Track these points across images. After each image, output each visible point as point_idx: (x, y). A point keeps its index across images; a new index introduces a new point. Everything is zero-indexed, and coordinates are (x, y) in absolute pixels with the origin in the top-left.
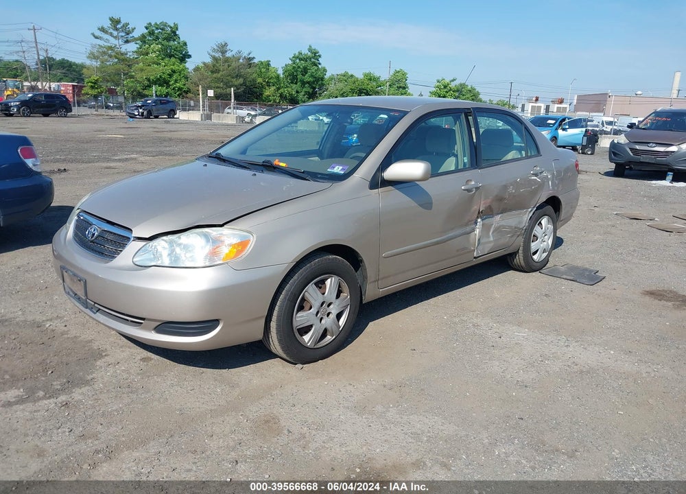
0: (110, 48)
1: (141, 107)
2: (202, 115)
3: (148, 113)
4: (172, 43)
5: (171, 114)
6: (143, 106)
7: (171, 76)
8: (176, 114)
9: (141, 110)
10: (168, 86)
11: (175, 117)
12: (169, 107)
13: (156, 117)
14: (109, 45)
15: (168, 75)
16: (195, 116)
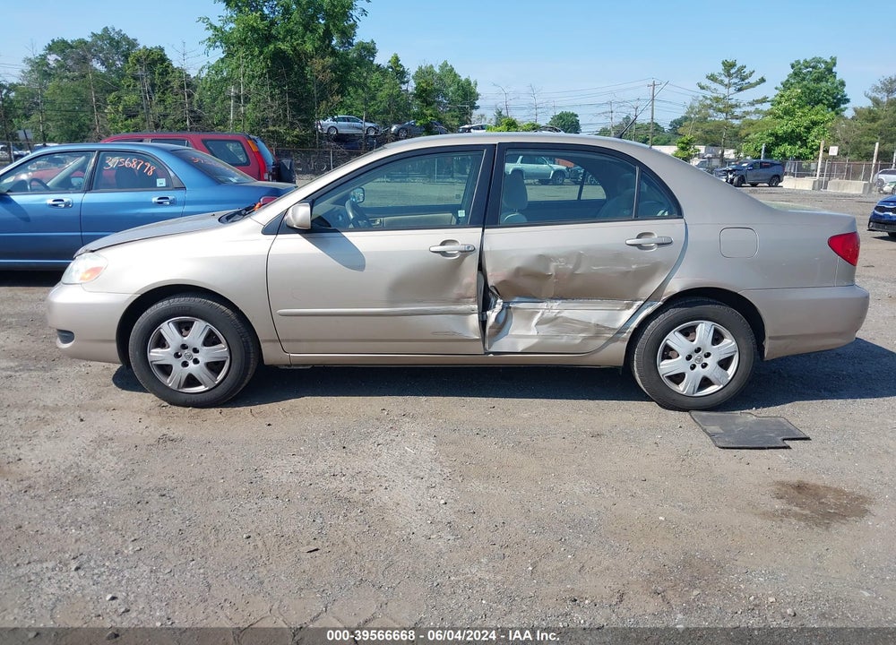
0: (717, 100)
1: (731, 172)
2: (815, 182)
3: (739, 179)
4: (823, 84)
5: (775, 180)
6: (734, 170)
7: (808, 129)
8: (780, 181)
9: (730, 176)
10: (804, 143)
11: (780, 184)
12: (773, 171)
13: (754, 185)
14: (715, 95)
15: (805, 128)
16: (805, 184)
